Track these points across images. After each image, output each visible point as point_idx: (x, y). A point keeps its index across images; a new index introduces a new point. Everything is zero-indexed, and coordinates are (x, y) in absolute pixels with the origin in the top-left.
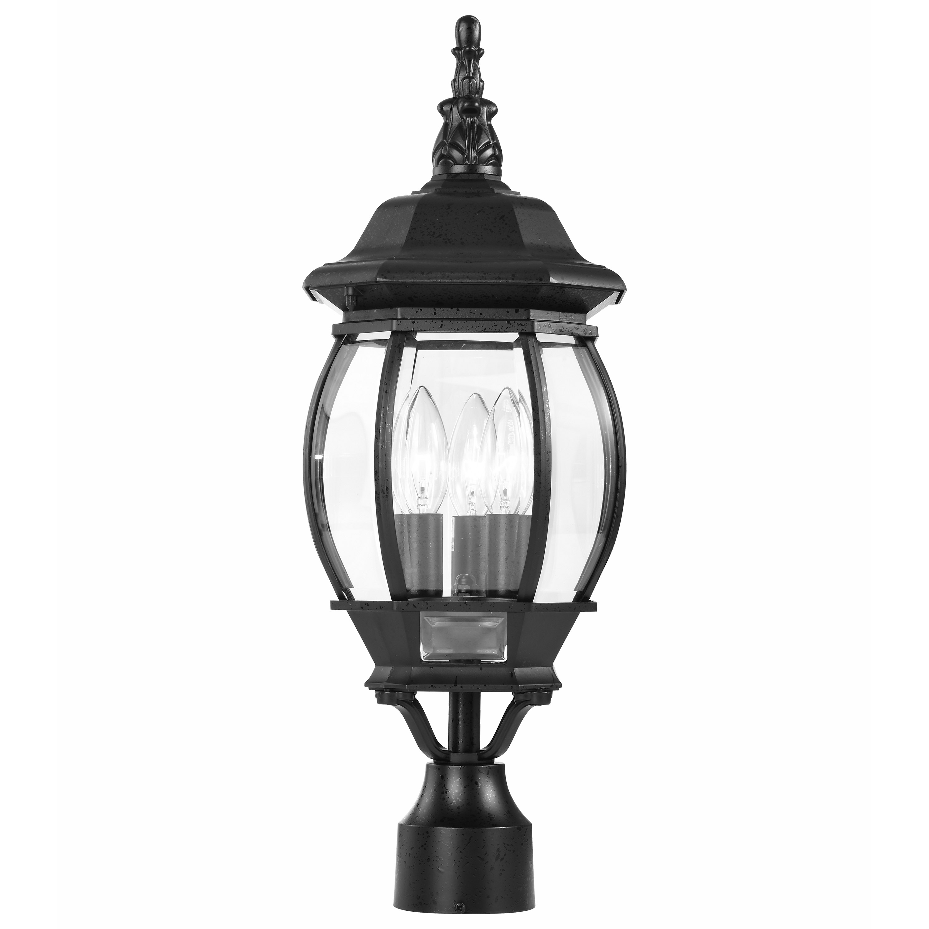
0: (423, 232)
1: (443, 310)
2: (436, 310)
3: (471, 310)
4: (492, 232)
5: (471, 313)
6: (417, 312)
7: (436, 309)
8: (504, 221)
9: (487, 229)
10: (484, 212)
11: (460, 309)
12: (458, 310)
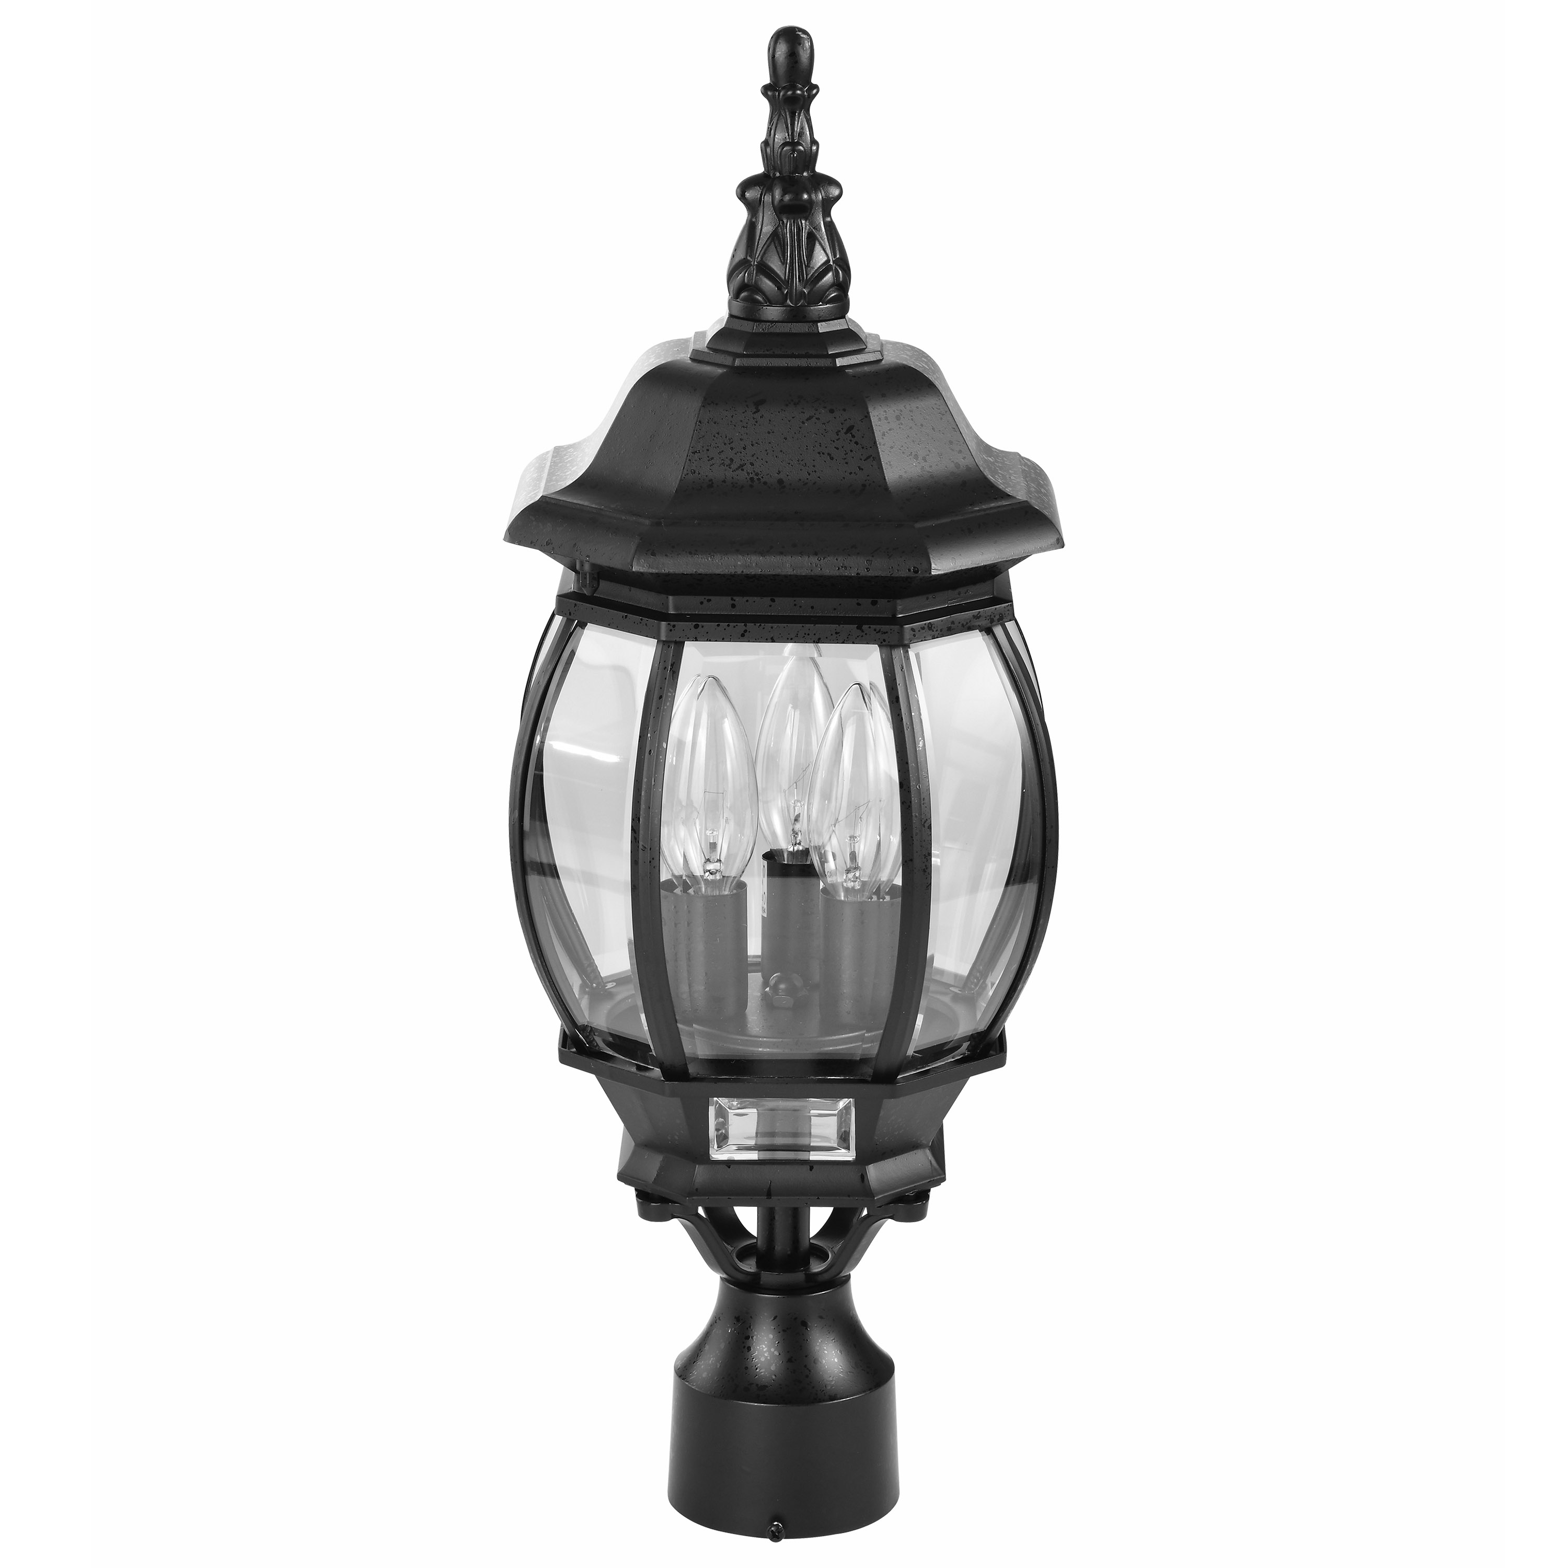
0: (712, 458)
1: (747, 601)
2: (735, 600)
3: (795, 601)
4: (832, 459)
5: (795, 605)
6: (702, 603)
7: (735, 598)
8: (853, 436)
9: (823, 454)
10: (818, 419)
11: (776, 599)
12: (773, 601)
